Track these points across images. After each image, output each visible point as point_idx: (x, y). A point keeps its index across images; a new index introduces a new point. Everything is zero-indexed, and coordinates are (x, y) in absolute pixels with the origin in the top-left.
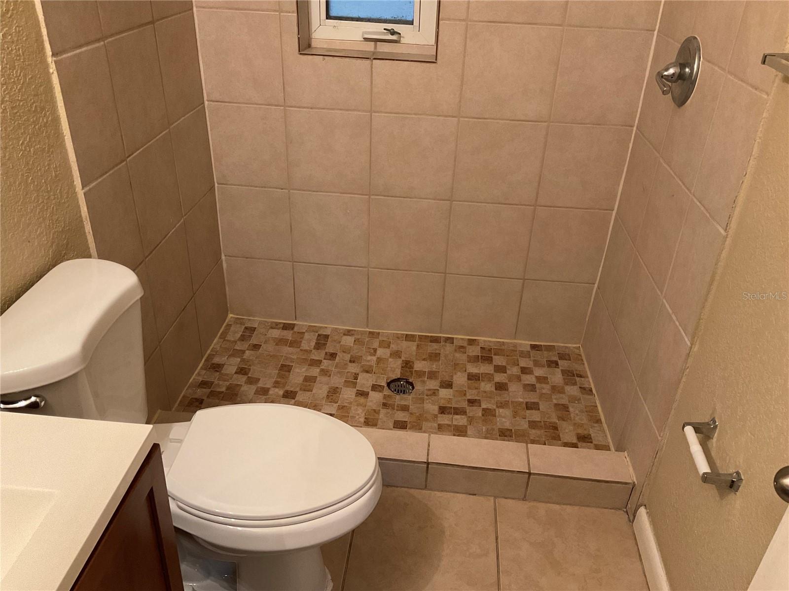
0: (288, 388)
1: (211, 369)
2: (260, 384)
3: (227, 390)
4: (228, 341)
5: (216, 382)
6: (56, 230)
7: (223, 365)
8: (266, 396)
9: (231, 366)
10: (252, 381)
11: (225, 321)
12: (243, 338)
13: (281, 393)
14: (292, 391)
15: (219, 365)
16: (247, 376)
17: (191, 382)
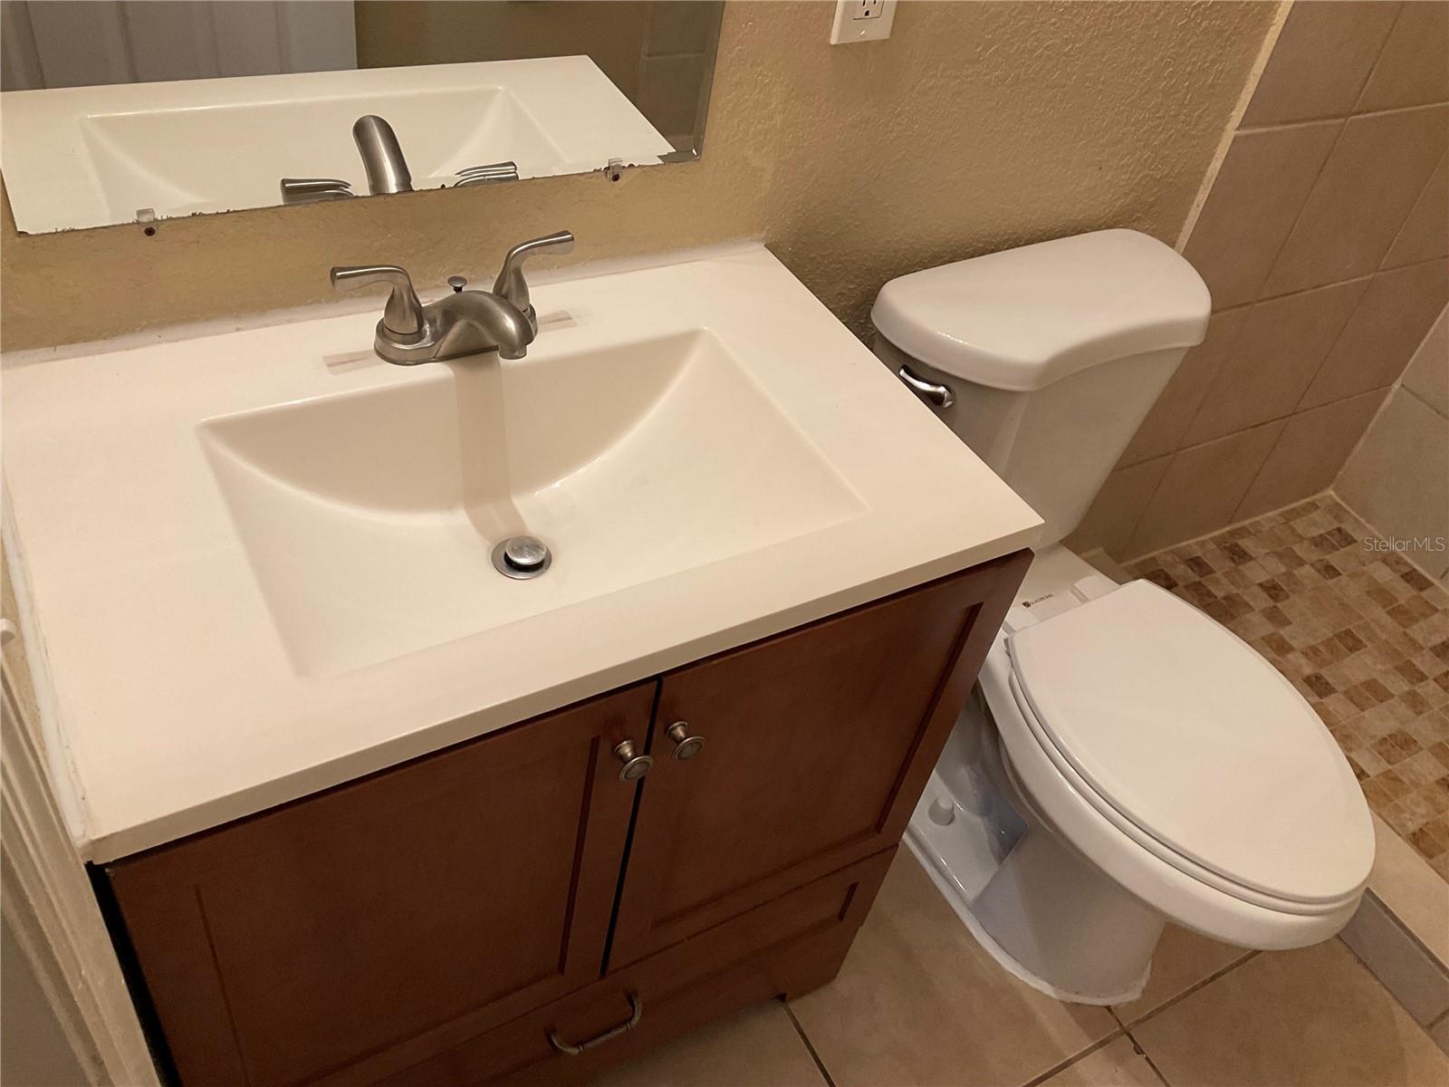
0: (1324, 672)
1: (1226, 552)
2: (1285, 632)
3: (1225, 598)
4: (1291, 527)
5: (1218, 575)
6: (1151, 173)
7: (1251, 558)
8: (1279, 656)
9: (1264, 568)
10: (1274, 616)
11: (1315, 492)
12: (1319, 542)
13: (1308, 670)
14: (1327, 683)
15: (1245, 553)
16: (1272, 603)
17: (1180, 547)
